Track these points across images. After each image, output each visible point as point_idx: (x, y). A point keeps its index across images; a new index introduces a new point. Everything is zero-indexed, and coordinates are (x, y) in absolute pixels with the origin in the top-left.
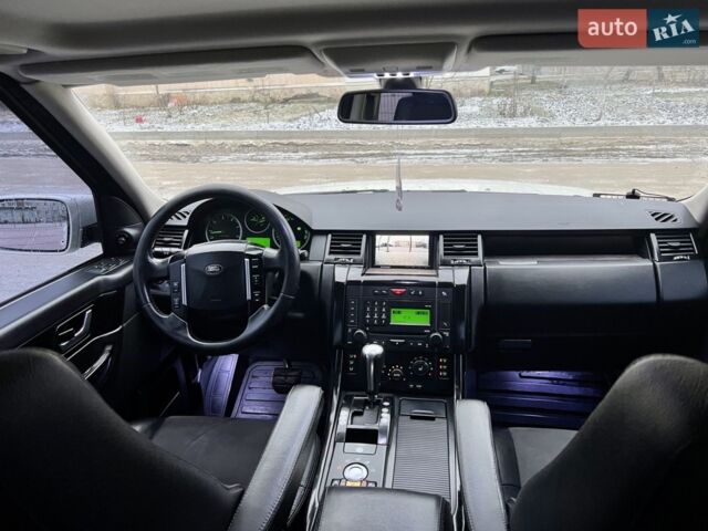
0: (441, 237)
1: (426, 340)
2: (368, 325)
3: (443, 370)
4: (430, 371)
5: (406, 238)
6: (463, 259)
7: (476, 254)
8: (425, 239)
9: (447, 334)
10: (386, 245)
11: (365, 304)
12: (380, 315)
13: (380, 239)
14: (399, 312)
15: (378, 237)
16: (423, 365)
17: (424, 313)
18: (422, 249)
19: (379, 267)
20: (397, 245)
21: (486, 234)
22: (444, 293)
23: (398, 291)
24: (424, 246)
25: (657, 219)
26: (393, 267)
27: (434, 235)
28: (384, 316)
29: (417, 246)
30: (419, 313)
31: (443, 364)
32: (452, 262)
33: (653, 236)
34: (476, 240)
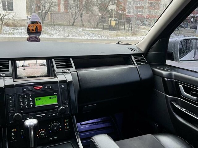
0: (53, 60)
1: (57, 112)
2: (22, 110)
3: (67, 126)
4: (60, 128)
5: (34, 62)
6: (66, 69)
7: (72, 67)
8: (44, 62)
9: (67, 106)
10: (23, 66)
11: (19, 98)
12: (29, 103)
13: (19, 63)
14: (40, 99)
15: (17, 62)
16: (56, 126)
17: (53, 98)
18: (43, 67)
19: (20, 78)
20: (29, 65)
21: (74, 58)
22: (63, 86)
23: (38, 87)
24: (44, 65)
25: (132, 50)
26: (28, 77)
27: (49, 59)
28: (31, 103)
29: (40, 66)
30: (51, 98)
31: (66, 122)
32: (62, 71)
33: (132, 56)
34: (70, 61)
